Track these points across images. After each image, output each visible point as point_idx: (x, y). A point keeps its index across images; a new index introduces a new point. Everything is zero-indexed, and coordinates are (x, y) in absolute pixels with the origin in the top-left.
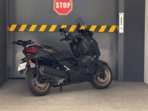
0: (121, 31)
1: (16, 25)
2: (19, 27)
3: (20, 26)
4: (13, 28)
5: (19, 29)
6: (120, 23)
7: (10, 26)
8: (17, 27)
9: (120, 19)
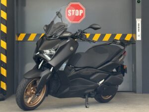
0: (139, 38)
1: (25, 34)
2: (28, 36)
3: (30, 35)
4: (21, 37)
5: (28, 38)
6: (137, 30)
7: (18, 35)
8: (26, 36)
9: (137, 25)
